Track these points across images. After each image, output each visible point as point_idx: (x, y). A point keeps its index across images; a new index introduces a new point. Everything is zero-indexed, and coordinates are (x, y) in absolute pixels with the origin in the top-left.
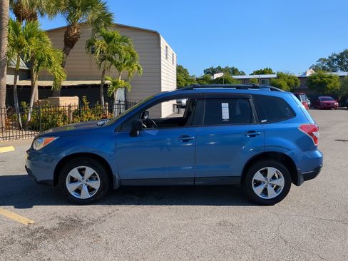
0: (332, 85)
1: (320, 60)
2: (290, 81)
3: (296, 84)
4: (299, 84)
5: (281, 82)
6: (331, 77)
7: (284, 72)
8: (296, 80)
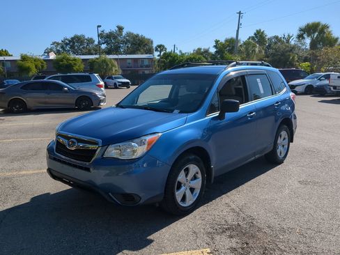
0: (77, 67)
1: (54, 43)
2: (36, 63)
3: (42, 66)
4: (45, 66)
5: (28, 64)
6: (75, 60)
7: (28, 54)
8: (42, 63)
